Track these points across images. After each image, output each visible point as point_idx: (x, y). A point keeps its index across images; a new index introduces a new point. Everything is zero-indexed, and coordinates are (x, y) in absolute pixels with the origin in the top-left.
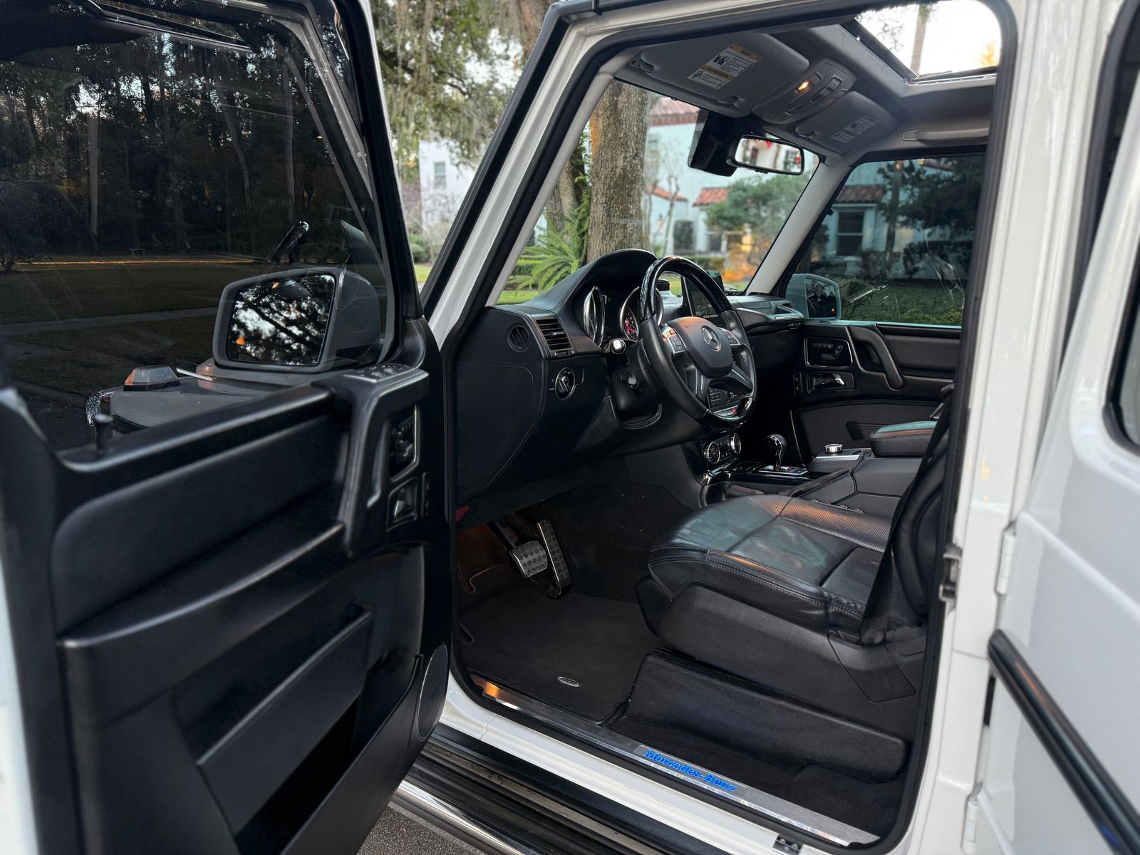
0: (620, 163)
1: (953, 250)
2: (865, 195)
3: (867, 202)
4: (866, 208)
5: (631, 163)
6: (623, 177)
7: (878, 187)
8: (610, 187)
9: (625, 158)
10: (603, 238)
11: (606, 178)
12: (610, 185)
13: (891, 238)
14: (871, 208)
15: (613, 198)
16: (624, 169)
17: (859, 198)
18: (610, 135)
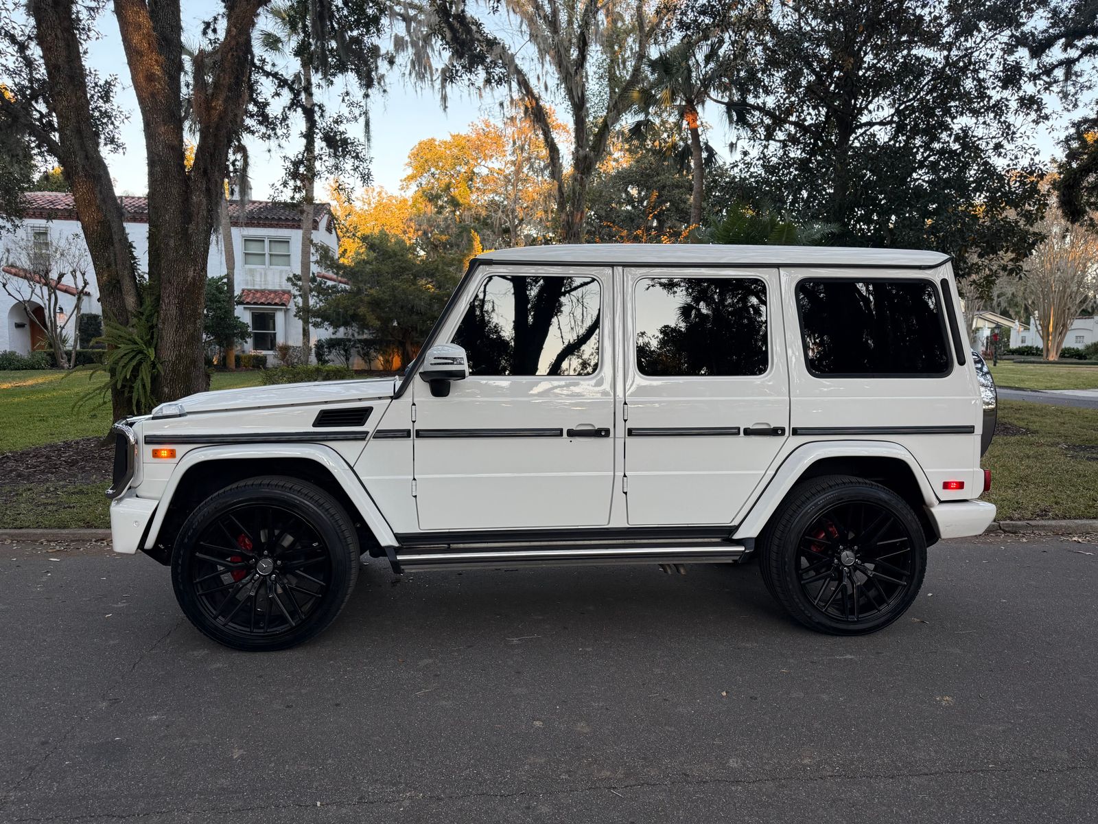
0: (191, 274)
1: (353, 346)
2: (273, 299)
3: (276, 304)
4: (276, 309)
5: (199, 274)
6: (194, 284)
7: (284, 292)
8: (182, 292)
9: (195, 270)
10: (176, 331)
11: (178, 284)
12: (182, 290)
13: (306, 333)
14: (281, 309)
15: (185, 300)
16: (194, 278)
17: (269, 301)
18: (181, 252)
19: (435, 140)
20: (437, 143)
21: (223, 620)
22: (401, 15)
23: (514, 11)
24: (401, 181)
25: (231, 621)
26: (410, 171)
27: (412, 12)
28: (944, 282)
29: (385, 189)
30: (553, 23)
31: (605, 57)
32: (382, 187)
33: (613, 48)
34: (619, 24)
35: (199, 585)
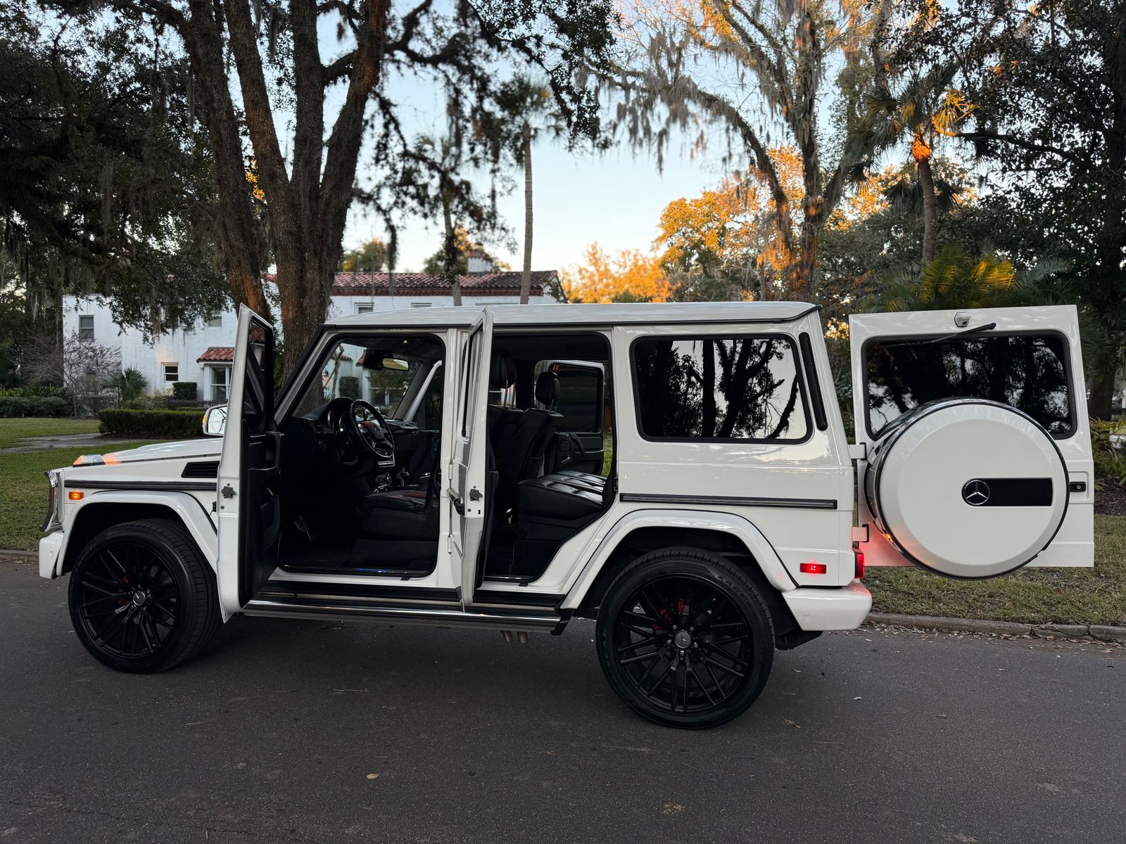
19: (685, 200)
20: (688, 202)
21: (101, 641)
22: (619, 84)
23: (744, 64)
24: (652, 242)
25: (108, 643)
26: (661, 232)
27: (630, 80)
28: (804, 337)
29: (640, 251)
30: (780, 73)
31: (843, 98)
32: (637, 250)
33: (854, 87)
34: (862, 62)
35: (85, 610)
